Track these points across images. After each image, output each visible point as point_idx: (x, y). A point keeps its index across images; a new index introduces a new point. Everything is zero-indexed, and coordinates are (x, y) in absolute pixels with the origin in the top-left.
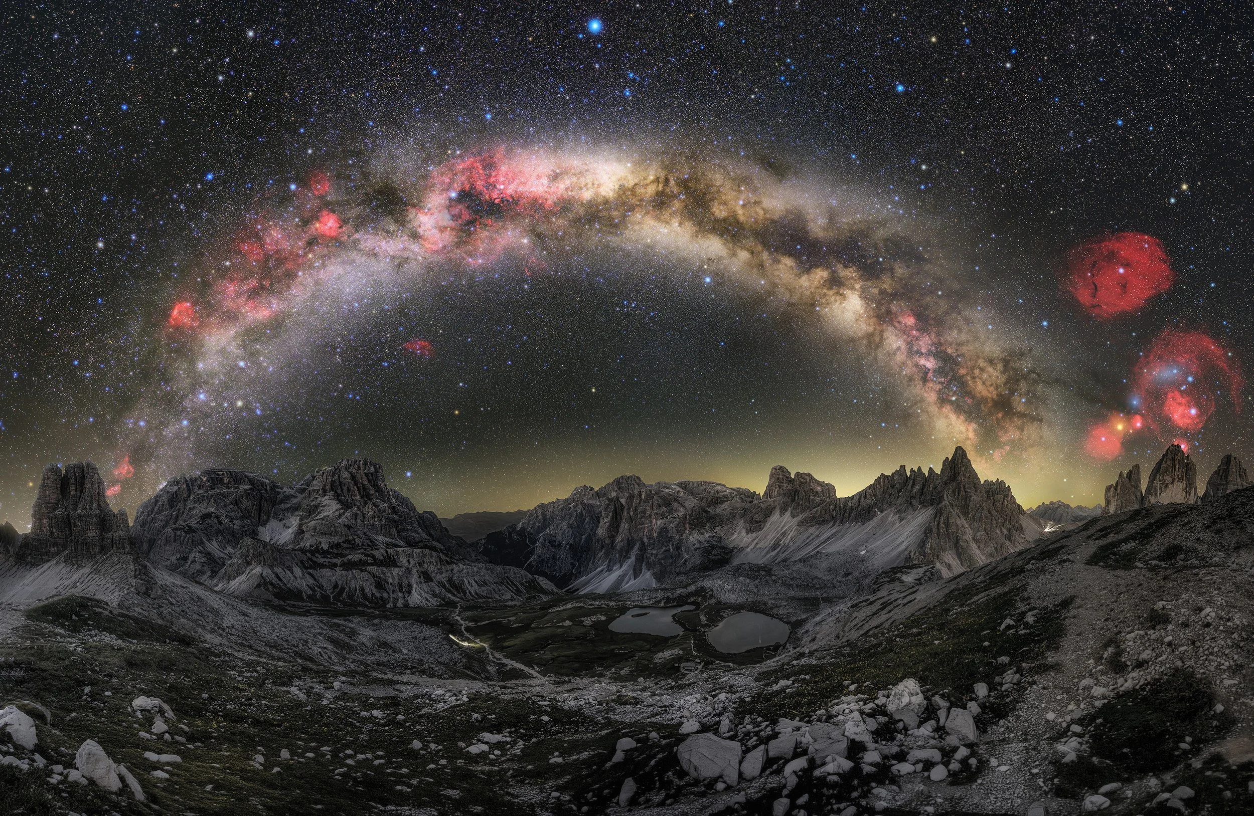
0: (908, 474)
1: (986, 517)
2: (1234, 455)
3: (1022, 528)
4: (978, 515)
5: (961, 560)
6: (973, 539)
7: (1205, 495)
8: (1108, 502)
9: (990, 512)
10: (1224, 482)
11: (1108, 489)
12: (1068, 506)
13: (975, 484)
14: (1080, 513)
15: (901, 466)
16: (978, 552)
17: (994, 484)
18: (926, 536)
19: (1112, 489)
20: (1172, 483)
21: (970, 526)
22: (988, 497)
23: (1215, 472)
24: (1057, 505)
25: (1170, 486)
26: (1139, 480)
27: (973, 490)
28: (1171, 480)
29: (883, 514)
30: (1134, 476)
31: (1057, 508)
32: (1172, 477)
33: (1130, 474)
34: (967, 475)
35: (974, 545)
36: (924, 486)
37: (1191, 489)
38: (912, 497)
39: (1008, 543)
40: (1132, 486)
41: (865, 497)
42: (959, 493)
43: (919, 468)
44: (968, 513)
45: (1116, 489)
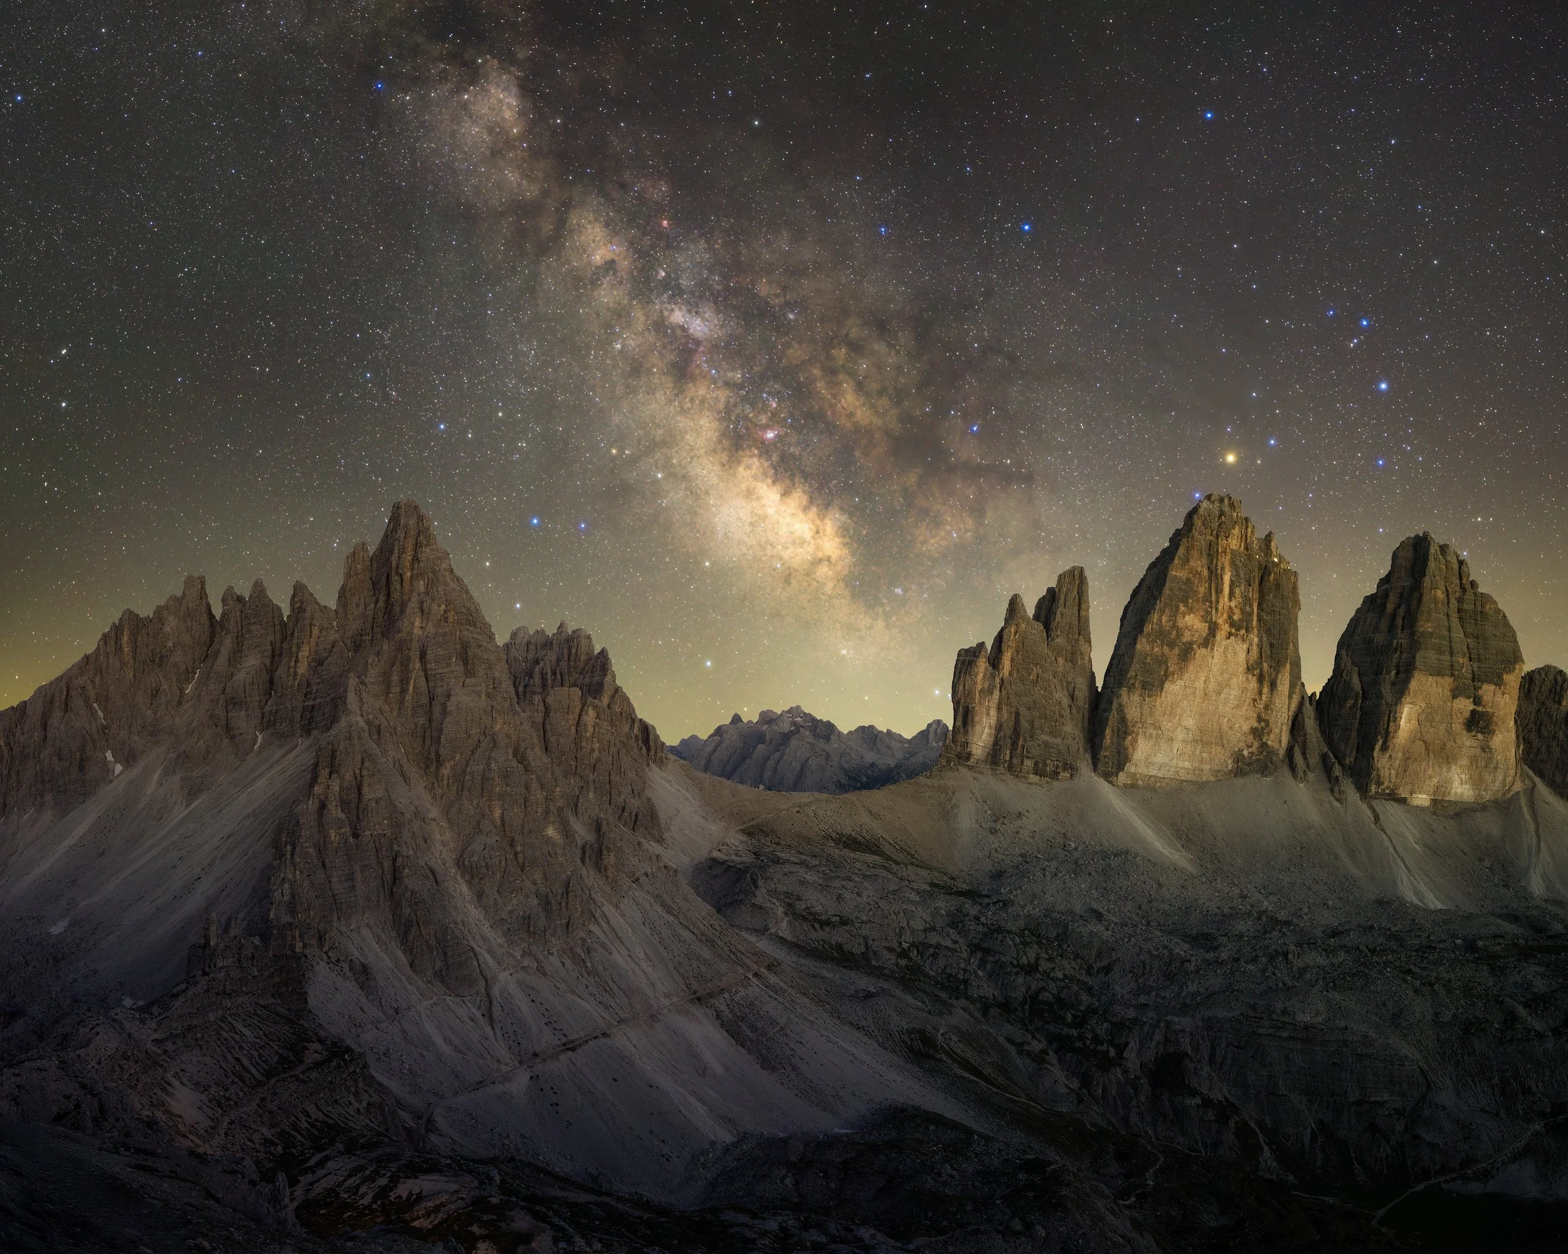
0: (217, 612)
1: (506, 776)
2: (1438, 537)
3: (653, 816)
4: (477, 767)
5: (409, 949)
6: (459, 863)
7: (1330, 688)
8: (964, 712)
9: (519, 756)
10: (1401, 638)
11: (966, 661)
12: (827, 730)
13: (465, 646)
14: (870, 757)
15: (189, 581)
16: (474, 913)
17: (548, 644)
18: (280, 854)
19: (982, 665)
20: (1208, 641)
21: (446, 812)
22: (522, 694)
23: (1369, 601)
24: (786, 727)
25: (1201, 652)
26: (1081, 628)
27: (457, 667)
28: (1201, 627)
29: (137, 770)
30: (1064, 615)
31: (786, 738)
32: (1206, 618)
33: (1049, 604)
34: (438, 610)
35: (460, 889)
36: (276, 656)
37: (1277, 666)
38: (234, 702)
39: (590, 876)
40: (1058, 652)
41: (67, 707)
42: (404, 681)
43: (259, 589)
44: (439, 763)
45: (995, 662)
